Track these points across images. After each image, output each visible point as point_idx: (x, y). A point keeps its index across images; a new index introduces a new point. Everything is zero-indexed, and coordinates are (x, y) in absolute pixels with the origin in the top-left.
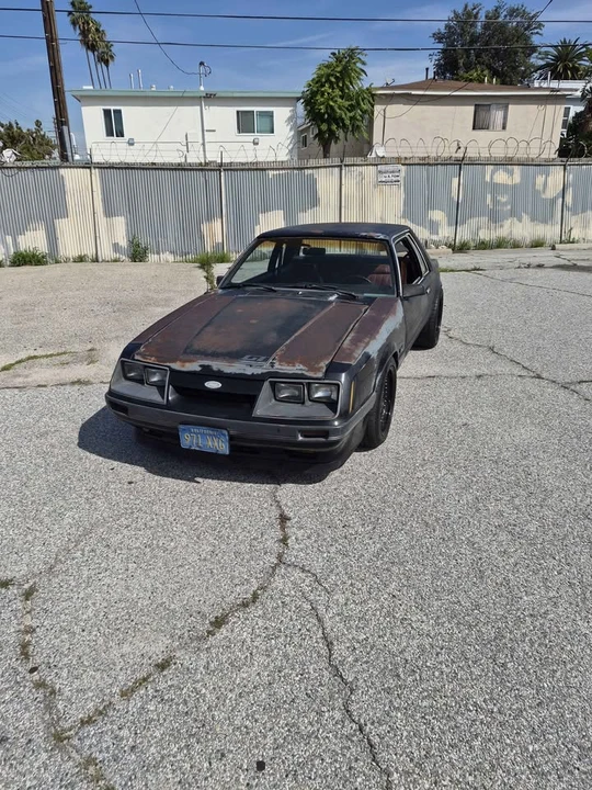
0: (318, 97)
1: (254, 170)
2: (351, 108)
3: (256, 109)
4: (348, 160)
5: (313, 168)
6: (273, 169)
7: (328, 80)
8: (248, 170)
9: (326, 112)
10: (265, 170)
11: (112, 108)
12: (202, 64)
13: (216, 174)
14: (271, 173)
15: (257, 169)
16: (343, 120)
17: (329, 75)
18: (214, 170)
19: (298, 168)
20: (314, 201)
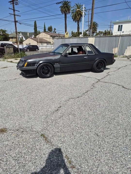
1: (128, 36)
8: (127, 36)
15: (129, 36)
18: (118, 36)
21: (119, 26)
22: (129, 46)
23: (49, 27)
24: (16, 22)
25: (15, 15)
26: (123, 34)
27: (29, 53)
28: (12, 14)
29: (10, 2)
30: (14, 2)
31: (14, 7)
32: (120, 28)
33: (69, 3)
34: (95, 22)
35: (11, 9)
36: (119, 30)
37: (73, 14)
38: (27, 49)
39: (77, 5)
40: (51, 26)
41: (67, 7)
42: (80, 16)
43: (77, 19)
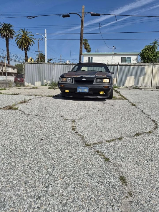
0: (145, 53)
2: (154, 56)
3: (126, 57)
4: (155, 63)
5: (144, 65)
6: (133, 65)
7: (148, 49)
8: (126, 66)
9: (147, 57)
10: (130, 66)
11: (91, 57)
12: (114, 46)
13: (117, 66)
14: (132, 66)
15: (128, 65)
16: (151, 59)
17: (148, 48)
18: (116, 66)
19: (140, 65)
20: (144, 74)
21: (89, 58)
22: (129, 76)
33: (11, 26)
34: (43, 54)
37: (18, 40)
39: (23, 30)
41: (10, 31)
42: (27, 43)
43: (24, 46)
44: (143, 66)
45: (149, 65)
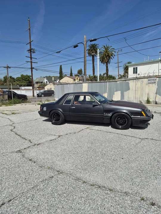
19: (124, 81)
20: (128, 89)
21: (134, 68)
22: (116, 91)
23: (79, 70)
24: (32, 68)
25: (31, 62)
26: (139, 76)
27: (43, 98)
28: (29, 62)
29: (28, 51)
30: (32, 51)
31: (31, 55)
32: (135, 71)
35: (28, 57)
36: (134, 73)
37: (100, 56)
38: (42, 95)
39: (104, 46)
40: (81, 69)
41: (95, 50)
42: (108, 57)
44: (128, 81)
45: (132, 80)
